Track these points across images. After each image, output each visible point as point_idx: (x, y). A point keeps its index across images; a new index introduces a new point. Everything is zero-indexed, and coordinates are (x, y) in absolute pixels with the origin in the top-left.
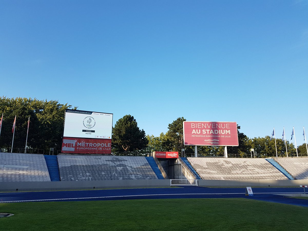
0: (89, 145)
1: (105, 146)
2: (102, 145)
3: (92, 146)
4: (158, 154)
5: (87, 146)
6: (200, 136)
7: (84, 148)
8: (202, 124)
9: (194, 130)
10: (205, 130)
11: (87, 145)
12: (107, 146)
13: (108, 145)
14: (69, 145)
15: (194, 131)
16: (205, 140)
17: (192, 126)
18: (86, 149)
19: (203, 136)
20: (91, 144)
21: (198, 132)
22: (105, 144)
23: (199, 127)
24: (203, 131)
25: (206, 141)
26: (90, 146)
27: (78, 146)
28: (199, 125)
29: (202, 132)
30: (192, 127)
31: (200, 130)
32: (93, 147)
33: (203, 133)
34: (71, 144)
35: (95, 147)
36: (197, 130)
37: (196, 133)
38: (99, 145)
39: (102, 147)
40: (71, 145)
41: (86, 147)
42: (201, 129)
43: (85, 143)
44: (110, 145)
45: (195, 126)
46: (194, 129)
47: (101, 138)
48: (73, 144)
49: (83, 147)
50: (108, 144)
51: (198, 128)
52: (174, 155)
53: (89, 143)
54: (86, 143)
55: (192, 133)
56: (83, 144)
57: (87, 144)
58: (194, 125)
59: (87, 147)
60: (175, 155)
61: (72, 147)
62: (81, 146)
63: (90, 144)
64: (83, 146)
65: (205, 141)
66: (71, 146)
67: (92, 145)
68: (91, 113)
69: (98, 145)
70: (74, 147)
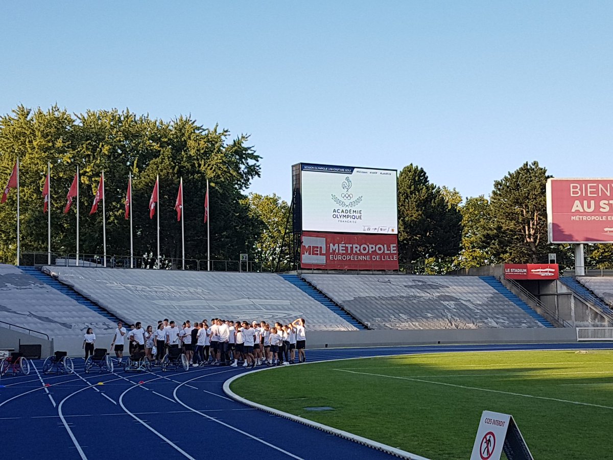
0: (352, 248)
1: (386, 252)
2: (380, 249)
3: (358, 252)
4: (510, 271)
5: (349, 252)
6: (593, 218)
7: (344, 258)
8: (600, 186)
9: (577, 203)
10: (606, 202)
11: (349, 249)
12: (389, 252)
13: (392, 249)
14: (314, 251)
15: (577, 206)
16: (606, 229)
17: (572, 190)
18: (348, 258)
19: (602, 218)
20: (356, 248)
21: (589, 207)
22: (385, 246)
23: (591, 193)
24: (602, 203)
25: (610, 231)
26: (354, 252)
27: (331, 251)
28: (591, 187)
29: (597, 207)
30: (572, 195)
31: (592, 202)
32: (362, 254)
33: (602, 210)
34: (317, 247)
35: (365, 255)
36: (585, 202)
37: (582, 210)
38: (374, 249)
39: (378, 254)
40: (319, 249)
41: (347, 254)
42: (597, 201)
43: (344, 245)
44: (395, 248)
45: (581, 189)
46: (577, 198)
47: (376, 232)
48: (321, 247)
49: (343, 254)
50: (392, 246)
51: (589, 195)
52: (547, 272)
53: (351, 245)
54: (347, 245)
55: (573, 210)
56: (341, 248)
57: (349, 246)
58: (576, 187)
59: (350, 255)
60: (550, 272)
61: (321, 254)
62: (337, 251)
63: (354, 246)
64: (341, 252)
65: (607, 232)
66: (319, 252)
67: (360, 250)
68: (351, 169)
69: (370, 248)
70: (323, 254)
